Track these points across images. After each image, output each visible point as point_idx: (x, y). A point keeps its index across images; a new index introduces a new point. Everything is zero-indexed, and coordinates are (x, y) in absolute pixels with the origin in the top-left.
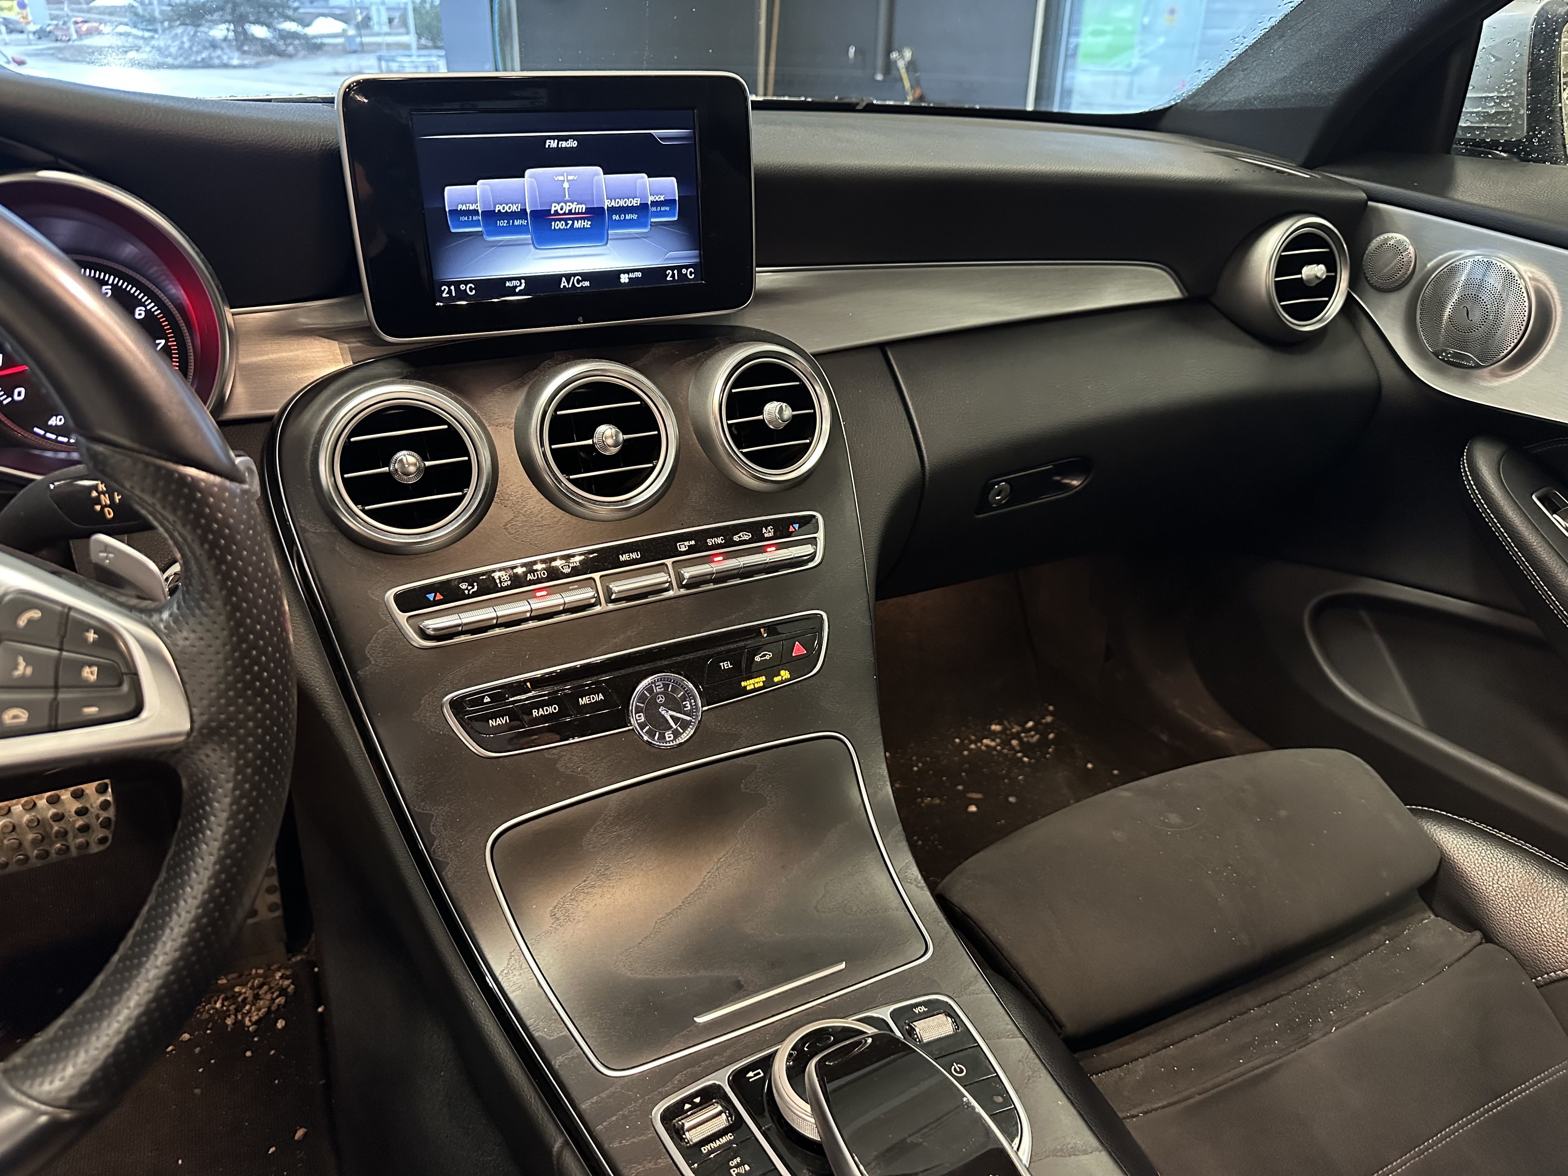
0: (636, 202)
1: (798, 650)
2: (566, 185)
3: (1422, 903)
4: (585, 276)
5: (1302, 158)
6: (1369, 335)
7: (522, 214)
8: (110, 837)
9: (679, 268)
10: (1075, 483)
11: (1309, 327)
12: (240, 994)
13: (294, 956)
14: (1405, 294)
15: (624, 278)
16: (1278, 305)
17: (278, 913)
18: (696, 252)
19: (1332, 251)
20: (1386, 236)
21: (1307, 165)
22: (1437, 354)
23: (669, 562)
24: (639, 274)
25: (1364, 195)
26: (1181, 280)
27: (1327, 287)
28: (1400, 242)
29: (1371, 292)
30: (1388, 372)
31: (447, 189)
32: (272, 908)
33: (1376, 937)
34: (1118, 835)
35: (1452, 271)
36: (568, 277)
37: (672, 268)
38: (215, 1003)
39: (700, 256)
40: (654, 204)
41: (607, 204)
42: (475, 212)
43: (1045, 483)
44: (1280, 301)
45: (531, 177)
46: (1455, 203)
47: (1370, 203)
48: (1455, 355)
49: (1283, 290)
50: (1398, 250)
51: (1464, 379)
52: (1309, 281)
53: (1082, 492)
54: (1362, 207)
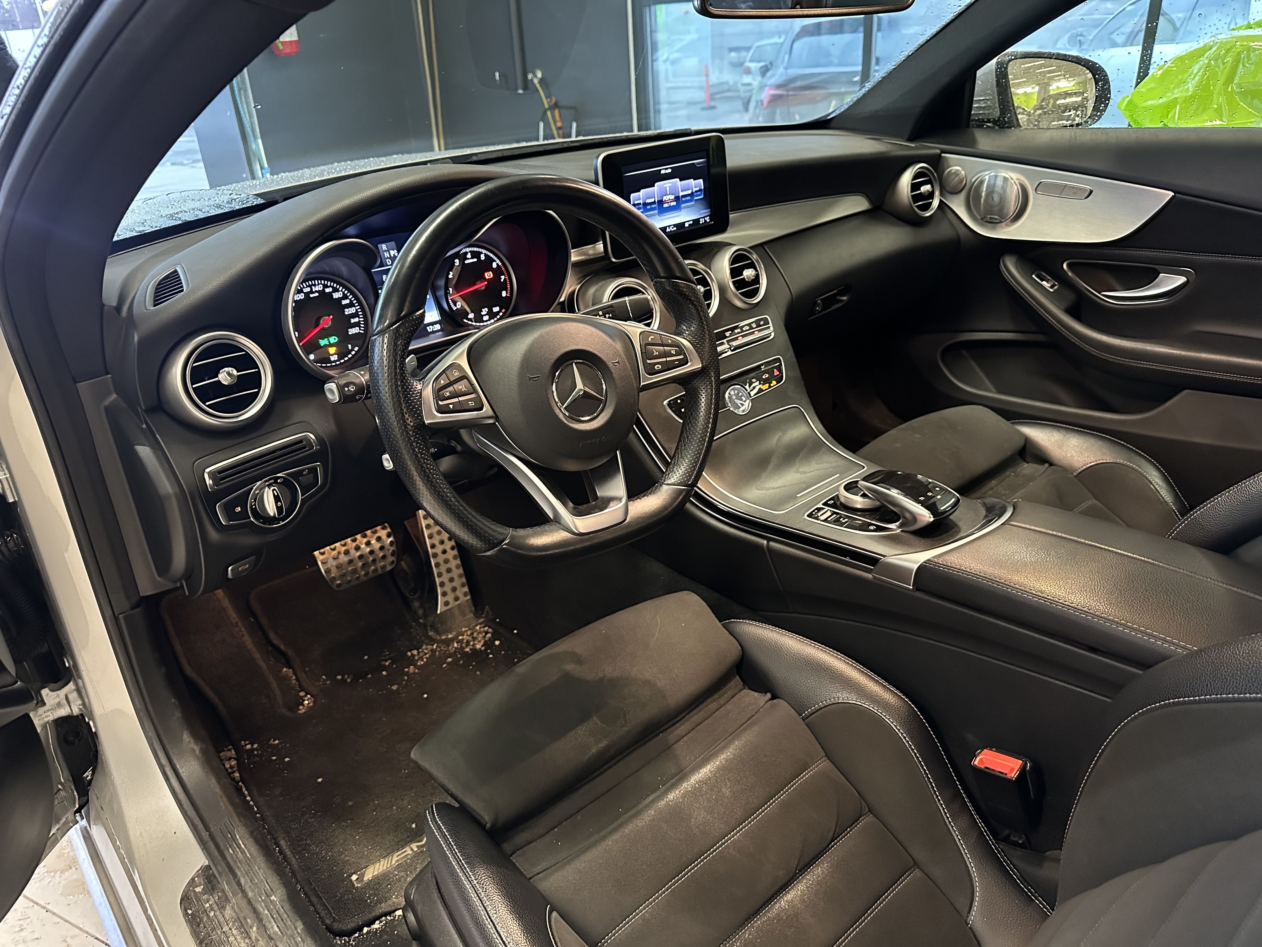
0: (689, 192)
1: (776, 373)
2: (668, 189)
3: (1020, 460)
4: (675, 225)
5: (906, 137)
6: (950, 215)
7: (654, 203)
8: (395, 561)
9: (704, 217)
10: (845, 298)
11: (928, 214)
12: (463, 639)
13: (480, 619)
14: (963, 194)
15: (687, 225)
16: (914, 206)
17: (469, 597)
18: (709, 210)
19: (930, 179)
20: (949, 169)
21: (910, 140)
22: (982, 219)
23: (725, 341)
24: (691, 222)
25: (938, 151)
26: (870, 200)
27: (931, 195)
28: (957, 170)
29: (948, 195)
30: (962, 231)
31: (632, 195)
32: (465, 594)
33: (1007, 473)
34: (897, 445)
35: (982, 182)
36: (669, 226)
37: (702, 218)
38: (453, 644)
39: (711, 211)
40: (696, 191)
41: (681, 194)
42: (640, 204)
43: (833, 300)
44: (915, 203)
45: (657, 186)
46: (980, 151)
47: (943, 155)
48: (991, 218)
49: (916, 198)
50: (957, 173)
51: (994, 228)
52: (925, 192)
53: (848, 301)
54: (939, 156)
